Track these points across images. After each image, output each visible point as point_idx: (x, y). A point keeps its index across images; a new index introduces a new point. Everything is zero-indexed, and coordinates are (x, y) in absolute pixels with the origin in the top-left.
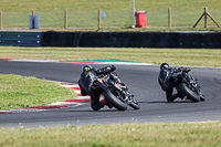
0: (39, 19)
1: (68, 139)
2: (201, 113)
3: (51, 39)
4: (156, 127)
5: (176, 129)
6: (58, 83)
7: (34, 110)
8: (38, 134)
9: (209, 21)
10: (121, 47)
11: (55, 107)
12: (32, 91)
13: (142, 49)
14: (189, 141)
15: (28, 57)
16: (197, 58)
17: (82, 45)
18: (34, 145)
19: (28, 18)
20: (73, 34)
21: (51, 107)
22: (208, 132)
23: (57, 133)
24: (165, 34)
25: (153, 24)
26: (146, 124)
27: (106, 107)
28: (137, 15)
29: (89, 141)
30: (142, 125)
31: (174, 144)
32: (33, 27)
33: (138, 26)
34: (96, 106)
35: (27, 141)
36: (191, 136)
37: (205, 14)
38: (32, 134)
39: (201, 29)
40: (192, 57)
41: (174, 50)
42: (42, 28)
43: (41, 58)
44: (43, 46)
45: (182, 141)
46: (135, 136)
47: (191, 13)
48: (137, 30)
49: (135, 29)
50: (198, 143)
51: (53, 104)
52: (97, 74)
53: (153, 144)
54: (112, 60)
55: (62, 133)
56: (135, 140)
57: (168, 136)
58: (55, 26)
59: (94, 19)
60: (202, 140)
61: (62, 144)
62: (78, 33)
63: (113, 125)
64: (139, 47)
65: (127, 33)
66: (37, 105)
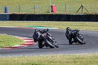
0: (8, 8)
1: (21, 62)
2: (80, 50)
3: (14, 17)
4: (60, 56)
5: (69, 57)
6: (17, 37)
7: (6, 49)
8: (8, 59)
9: (84, 9)
10: (45, 21)
11: (15, 47)
12: (5, 40)
13: (54, 22)
14: (75, 62)
15: (4, 25)
16: (78, 26)
17: (27, 20)
18: (6, 64)
19: (3, 8)
20: (23, 15)
21: (14, 47)
22: (83, 58)
23: (16, 59)
24: (64, 15)
25: (59, 11)
26: (56, 55)
27: (45, 47)
28: (52, 7)
29: (30, 62)
30: (54, 55)
31: (68, 64)
32: (6, 12)
33: (52, 11)
34: (41, 46)
35: (3, 62)
36: (76, 60)
37: (82, 6)
38: (5, 59)
39: (80, 13)
40: (76, 25)
41: (68, 22)
42: (9, 12)
43: (9, 26)
44: (10, 20)
45: (72, 63)
46: (51, 60)
47: (76, 6)
48: (52, 13)
49: (51, 13)
50: (79, 63)
51: (14, 46)
52: (41, 32)
53: (59, 64)
54: (41, 27)
55: (19, 59)
56: (51, 62)
57: (65, 60)
58: (15, 11)
59: (33, 8)
60: (81, 62)
61: (19, 64)
62: (26, 15)
63: (41, 55)
64: (53, 21)
65: (47, 15)
66: (7, 46)
